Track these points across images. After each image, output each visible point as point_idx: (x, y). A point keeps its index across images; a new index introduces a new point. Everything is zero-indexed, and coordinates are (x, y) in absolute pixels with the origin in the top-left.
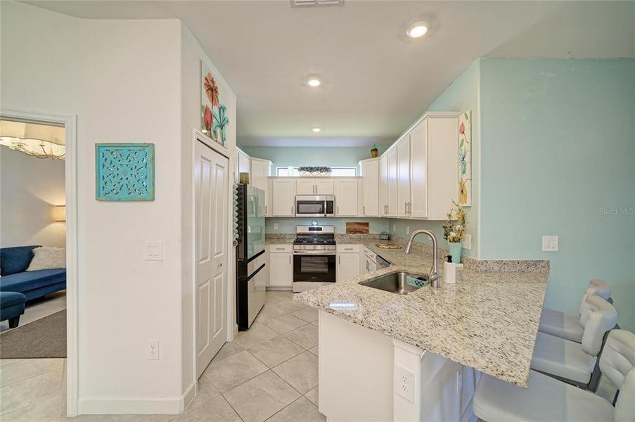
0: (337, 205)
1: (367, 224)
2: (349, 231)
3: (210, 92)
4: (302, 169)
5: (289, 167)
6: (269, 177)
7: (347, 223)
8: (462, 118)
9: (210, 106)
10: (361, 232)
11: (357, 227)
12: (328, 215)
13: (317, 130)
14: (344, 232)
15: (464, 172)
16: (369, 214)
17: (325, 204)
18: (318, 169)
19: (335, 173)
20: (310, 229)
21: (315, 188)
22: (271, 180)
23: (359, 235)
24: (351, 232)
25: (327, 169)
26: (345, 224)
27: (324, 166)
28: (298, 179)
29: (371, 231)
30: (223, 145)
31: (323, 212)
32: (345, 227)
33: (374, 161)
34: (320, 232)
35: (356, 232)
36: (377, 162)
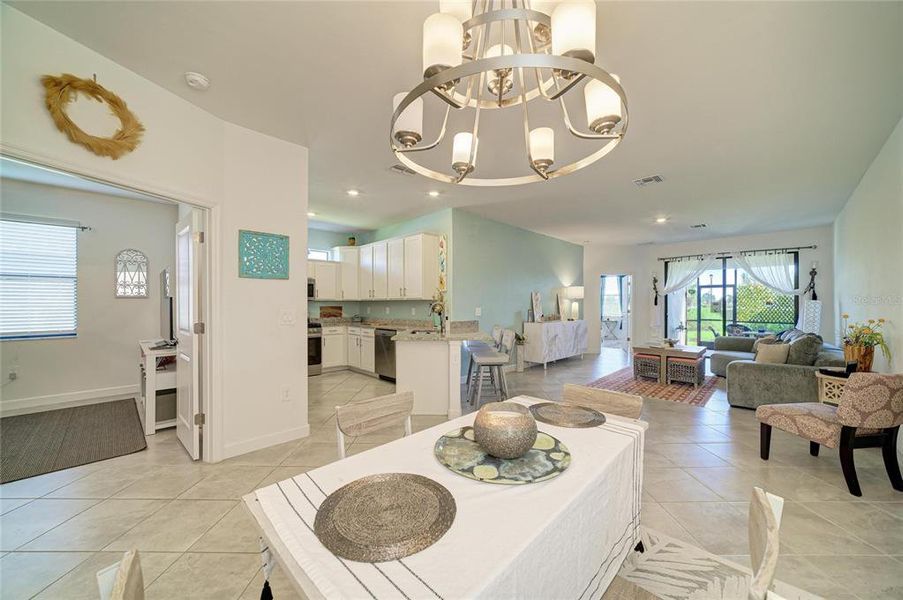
1: (340, 308)
7: (320, 307)
8: (441, 239)
10: (335, 316)
11: (331, 311)
14: (318, 316)
15: (442, 271)
16: (347, 297)
23: (333, 318)
24: (325, 316)
29: (344, 315)
32: (319, 312)
33: (352, 250)
35: (330, 316)
36: (356, 251)
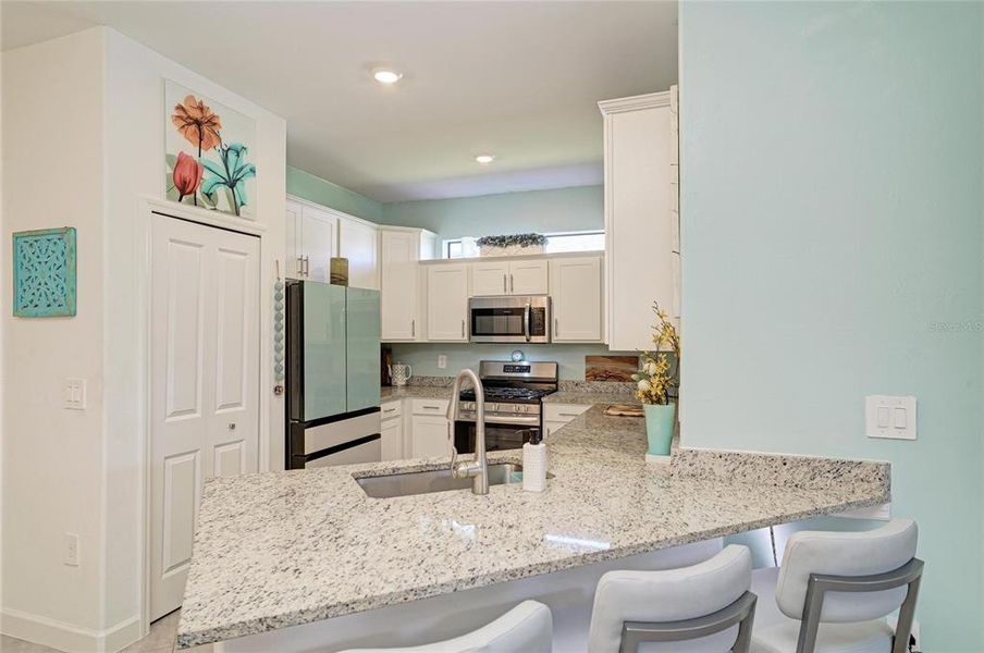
0: (555, 316)
1: (634, 361)
2: (593, 375)
3: (194, 127)
4: (483, 242)
5: (464, 239)
6: (421, 262)
7: (587, 357)
9: (191, 150)
10: (621, 379)
11: (609, 366)
12: (534, 339)
13: (484, 160)
14: (581, 377)
17: (527, 314)
18: (515, 240)
19: (554, 245)
20: (507, 368)
21: (509, 281)
22: (424, 267)
23: (616, 383)
24: (595, 378)
25: (534, 239)
26: (584, 360)
27: (529, 232)
28: (475, 264)
30: (238, 214)
31: (523, 334)
32: (583, 367)
34: (526, 375)
35: (607, 377)
